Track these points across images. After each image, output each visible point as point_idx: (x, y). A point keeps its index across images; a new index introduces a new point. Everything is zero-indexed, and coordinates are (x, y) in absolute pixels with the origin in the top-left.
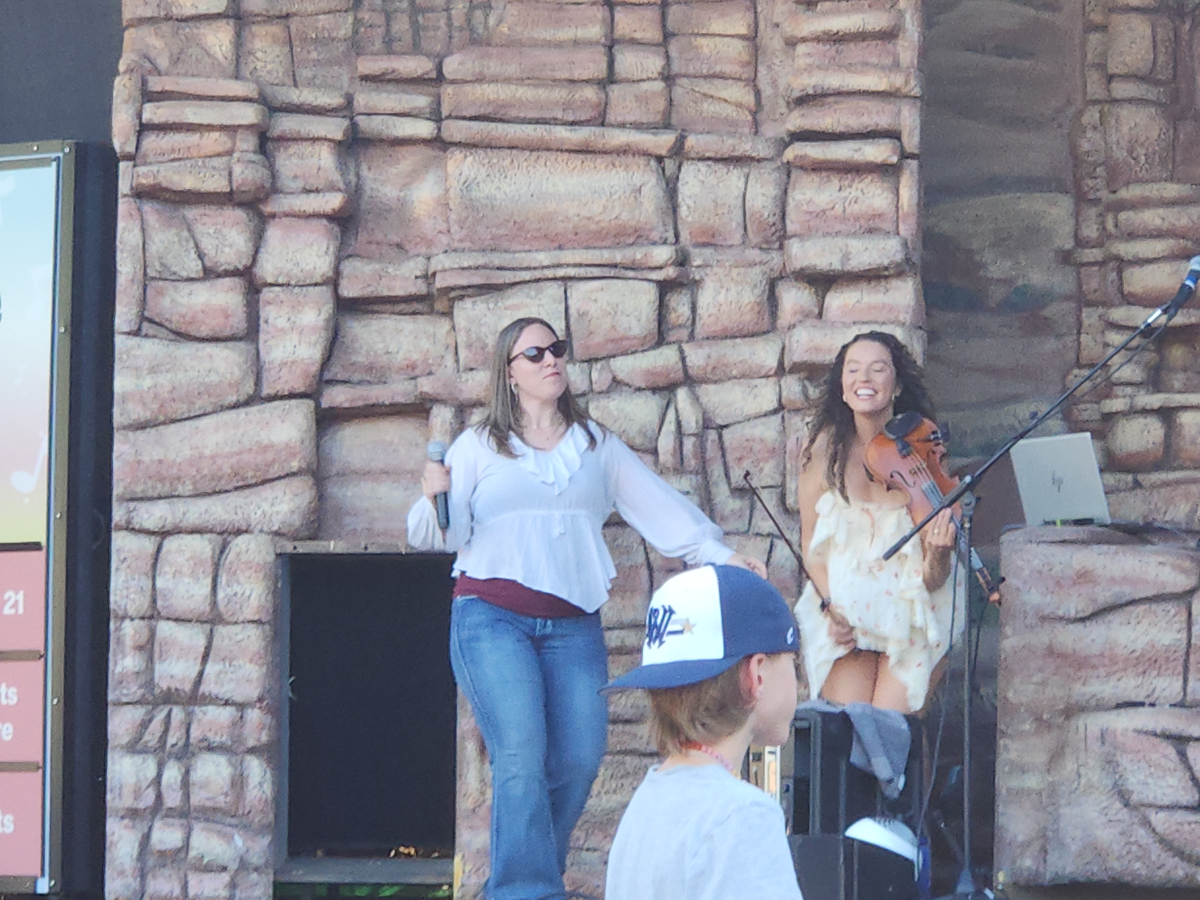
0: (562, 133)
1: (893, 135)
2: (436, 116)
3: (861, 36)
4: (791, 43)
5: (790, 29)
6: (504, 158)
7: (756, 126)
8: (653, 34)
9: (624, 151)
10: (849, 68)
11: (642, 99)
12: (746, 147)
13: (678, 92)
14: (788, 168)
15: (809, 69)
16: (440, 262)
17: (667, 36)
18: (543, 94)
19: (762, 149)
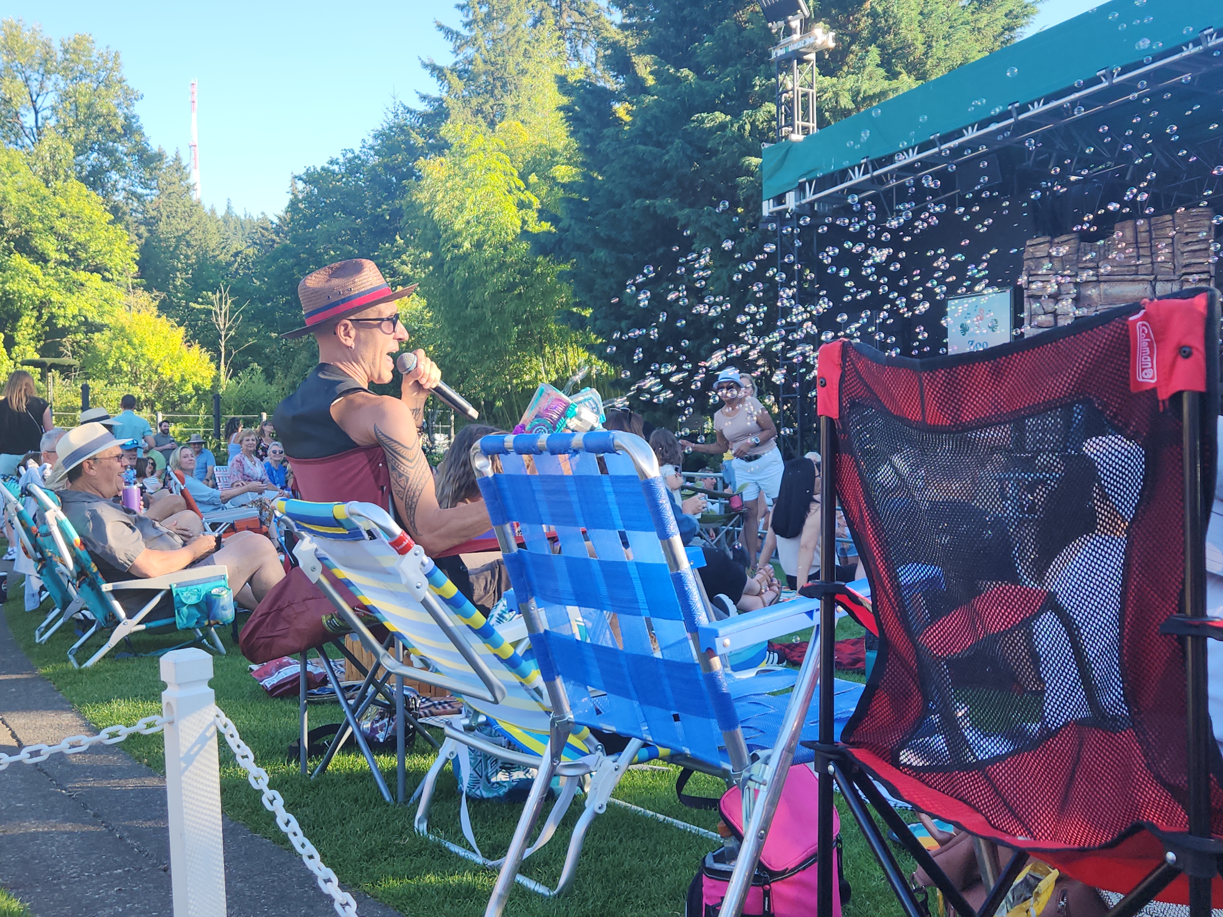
0: (1127, 277)
1: (1208, 272)
2: (1097, 276)
3: (1200, 250)
4: (1183, 253)
5: (1182, 250)
6: (1114, 284)
7: (1174, 273)
8: (1149, 254)
9: (1143, 280)
10: (1197, 258)
11: (1146, 268)
12: (1172, 278)
13: (1155, 266)
14: (1182, 281)
15: (1187, 259)
16: (1099, 307)
17: (1152, 254)
18: (1122, 269)
19: (1176, 278)
